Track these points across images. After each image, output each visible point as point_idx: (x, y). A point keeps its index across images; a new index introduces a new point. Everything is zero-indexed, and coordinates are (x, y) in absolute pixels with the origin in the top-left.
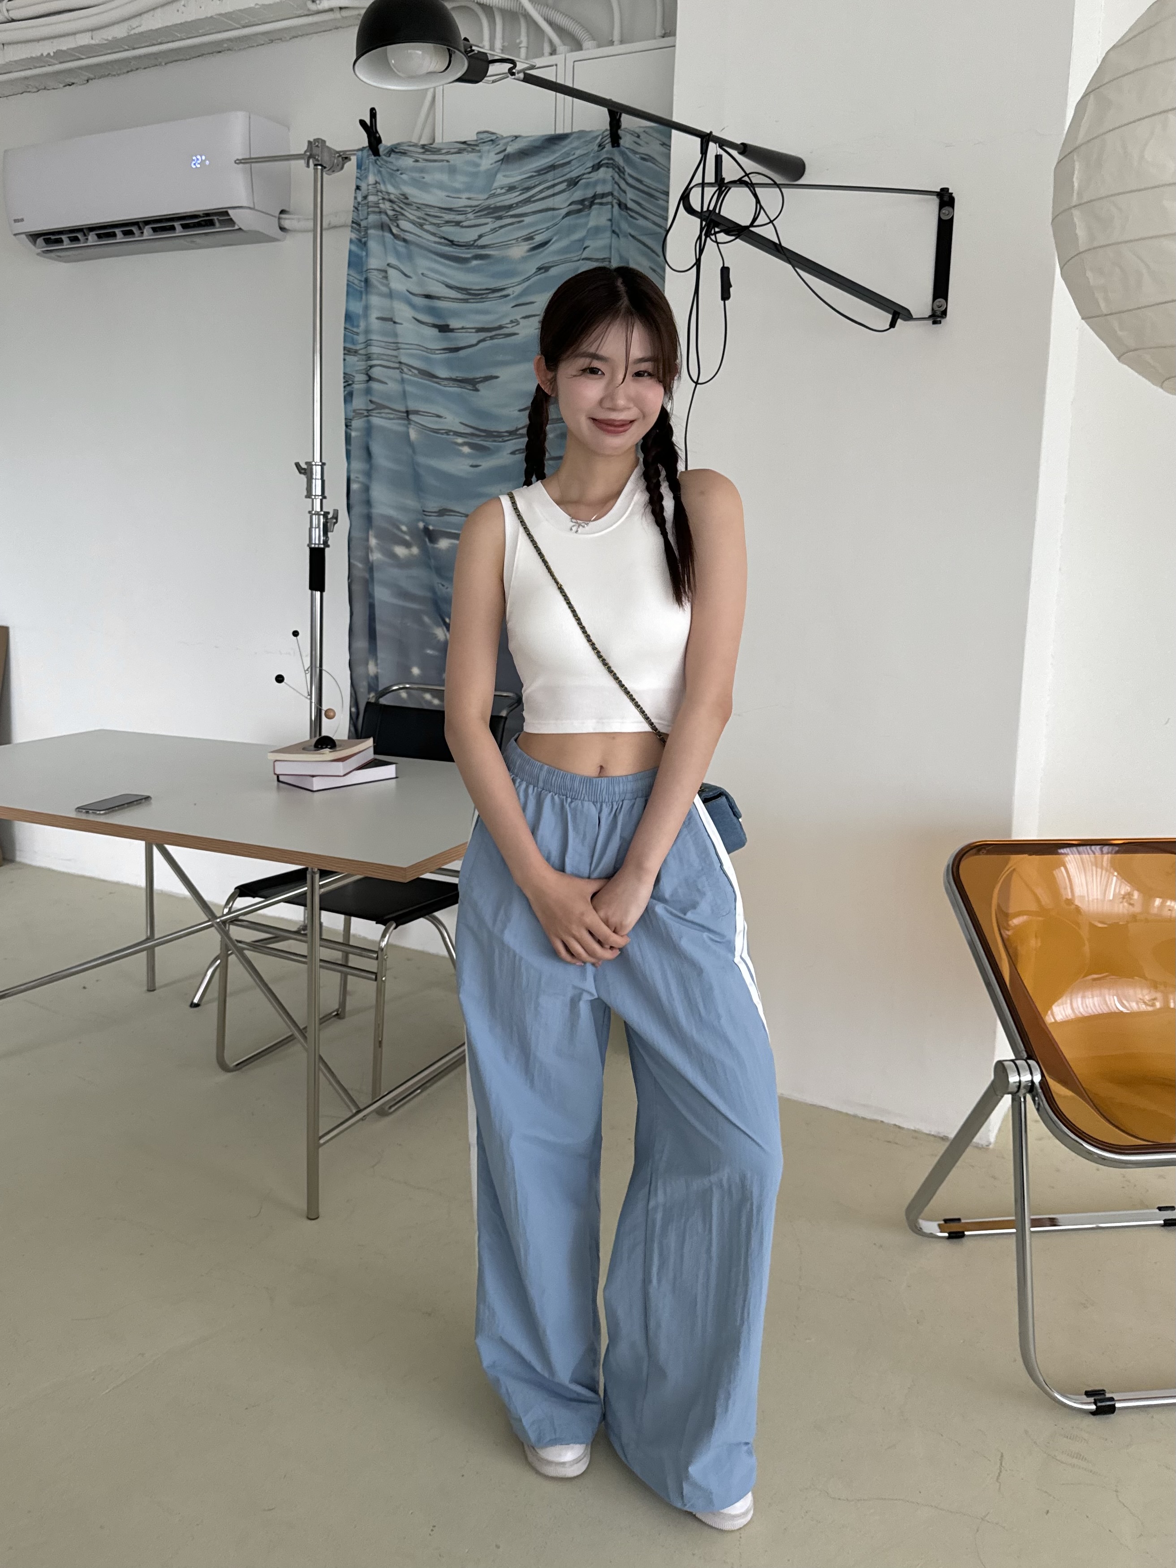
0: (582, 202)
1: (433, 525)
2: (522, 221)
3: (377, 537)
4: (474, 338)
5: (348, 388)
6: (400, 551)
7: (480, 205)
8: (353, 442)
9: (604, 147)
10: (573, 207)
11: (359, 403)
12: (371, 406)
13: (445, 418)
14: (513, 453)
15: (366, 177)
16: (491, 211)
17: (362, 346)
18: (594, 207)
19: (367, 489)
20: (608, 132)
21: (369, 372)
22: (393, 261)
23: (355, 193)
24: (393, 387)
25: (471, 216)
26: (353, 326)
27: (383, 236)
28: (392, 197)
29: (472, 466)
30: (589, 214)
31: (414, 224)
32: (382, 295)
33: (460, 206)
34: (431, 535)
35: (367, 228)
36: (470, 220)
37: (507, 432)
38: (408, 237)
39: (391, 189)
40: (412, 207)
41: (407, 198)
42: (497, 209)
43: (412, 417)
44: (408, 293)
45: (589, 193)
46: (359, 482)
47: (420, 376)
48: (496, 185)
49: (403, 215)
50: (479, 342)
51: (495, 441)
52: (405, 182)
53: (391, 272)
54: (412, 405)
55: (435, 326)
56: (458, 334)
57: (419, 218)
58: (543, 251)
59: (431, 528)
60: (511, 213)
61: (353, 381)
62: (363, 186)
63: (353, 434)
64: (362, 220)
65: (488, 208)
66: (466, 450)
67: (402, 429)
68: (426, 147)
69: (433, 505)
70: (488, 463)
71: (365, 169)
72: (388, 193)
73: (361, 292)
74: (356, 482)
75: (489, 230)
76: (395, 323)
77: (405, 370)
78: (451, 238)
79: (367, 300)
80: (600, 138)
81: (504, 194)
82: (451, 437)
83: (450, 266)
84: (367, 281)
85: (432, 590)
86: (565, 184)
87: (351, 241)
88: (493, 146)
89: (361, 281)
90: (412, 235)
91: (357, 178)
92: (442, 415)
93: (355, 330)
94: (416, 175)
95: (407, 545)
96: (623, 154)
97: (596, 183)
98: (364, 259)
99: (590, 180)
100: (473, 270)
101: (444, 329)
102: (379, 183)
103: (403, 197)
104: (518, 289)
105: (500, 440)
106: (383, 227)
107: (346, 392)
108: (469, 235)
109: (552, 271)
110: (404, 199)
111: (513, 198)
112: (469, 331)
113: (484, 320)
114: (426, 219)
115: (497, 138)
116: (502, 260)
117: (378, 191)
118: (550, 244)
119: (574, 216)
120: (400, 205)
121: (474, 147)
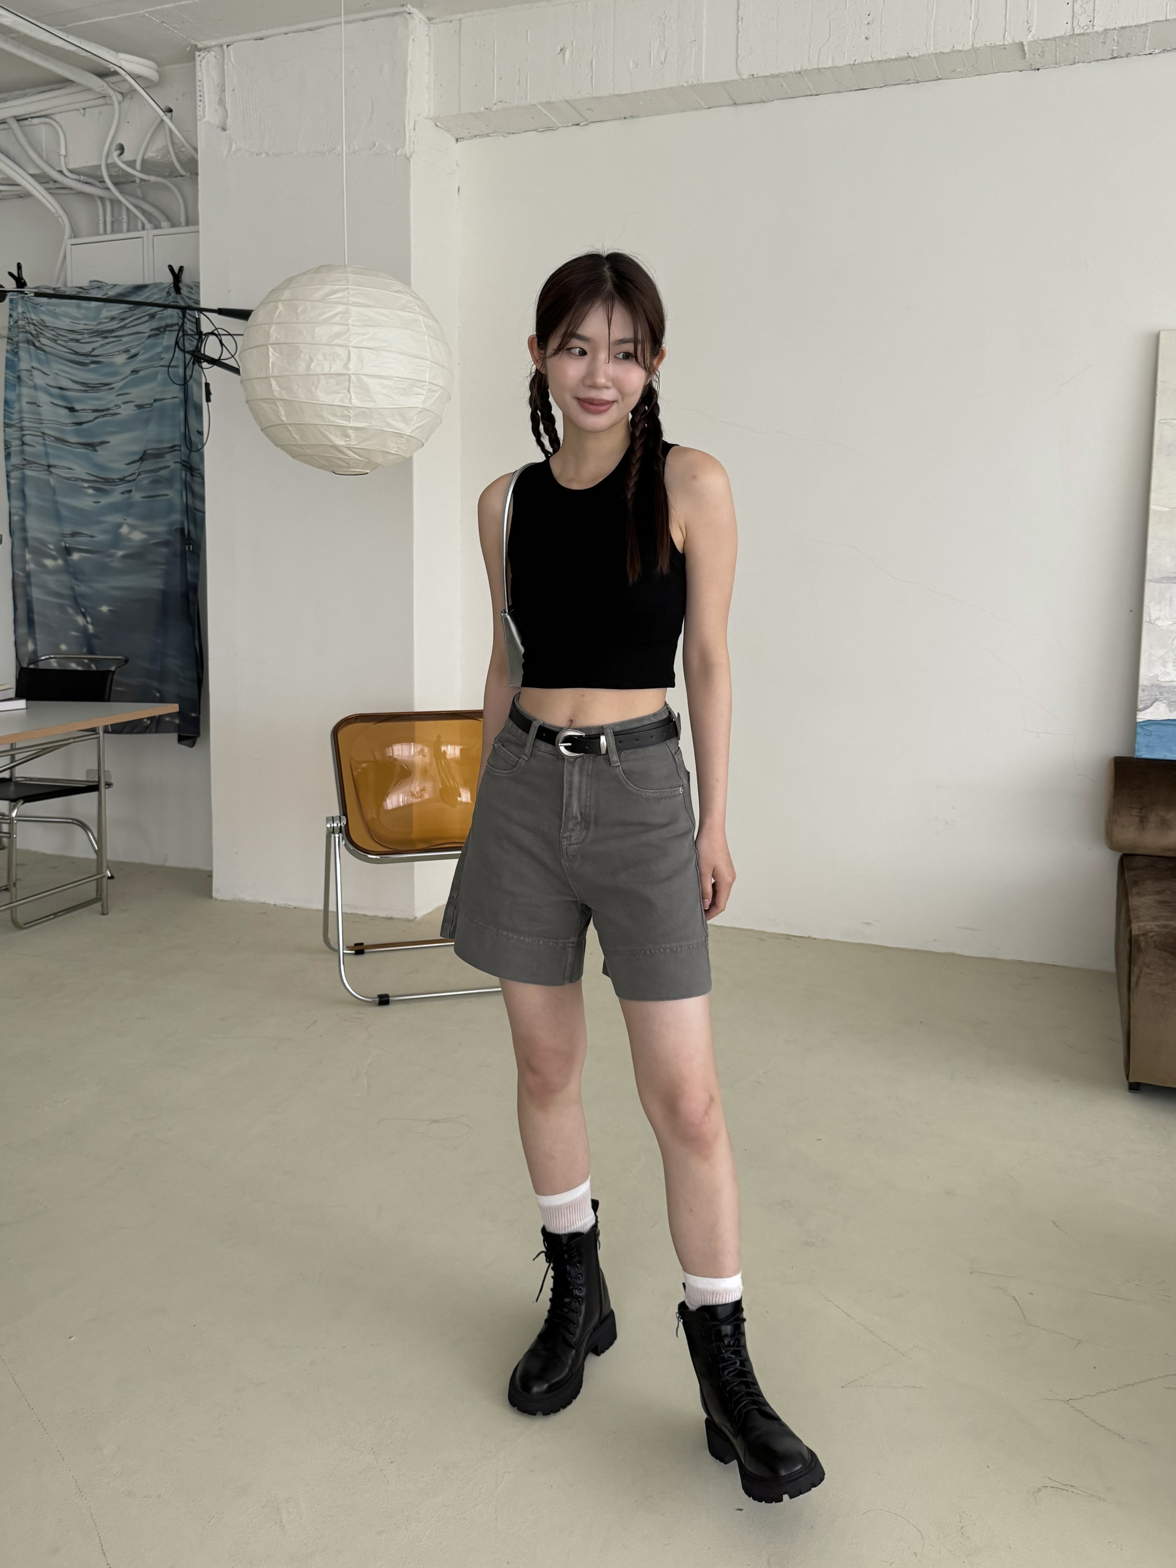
0: (158, 329)
1: (69, 544)
2: (121, 340)
3: (30, 553)
4: (90, 416)
5: (8, 450)
6: (49, 563)
7: (92, 329)
8: (12, 487)
9: (171, 296)
10: (153, 332)
11: (15, 460)
12: (24, 462)
13: (75, 470)
14: (122, 493)
15: (17, 308)
16: (98, 333)
17: (18, 421)
18: (167, 333)
19: (23, 520)
20: (172, 285)
21: (21, 439)
22: (35, 365)
23: (9, 319)
24: (39, 448)
25: (86, 336)
26: (10, 408)
27: (29, 349)
28: (35, 322)
29: (95, 502)
30: (163, 338)
31: (50, 340)
32: (29, 387)
33: (81, 328)
34: (68, 551)
35: (18, 342)
36: (86, 339)
37: (119, 479)
38: (45, 348)
39: (34, 317)
40: (49, 328)
41: (45, 323)
42: (104, 332)
43: (53, 470)
44: (47, 386)
45: (163, 323)
46: (17, 515)
47: (56, 441)
48: (102, 316)
49: (42, 334)
50: (94, 419)
51: (111, 485)
52: (43, 312)
53: (35, 372)
54: (53, 462)
55: (67, 408)
56: (81, 413)
57: (54, 336)
58: (135, 360)
59: (67, 545)
60: (113, 335)
61: (11, 446)
62: (14, 314)
63: (12, 481)
64: (14, 337)
65: (97, 331)
66: (90, 491)
67: (46, 477)
68: (56, 290)
69: (68, 530)
70: (105, 500)
71: (15, 303)
72: (32, 319)
73: (15, 385)
74: (15, 514)
75: (98, 345)
76: (38, 406)
77: (47, 438)
78: (76, 350)
79: (19, 391)
80: (168, 288)
81: (107, 322)
82: (80, 483)
83: (77, 369)
84: (18, 378)
85: (72, 589)
86: (148, 317)
87: (7, 351)
88: (99, 291)
89: (15, 378)
90: (48, 349)
91: (10, 309)
92: (72, 467)
93: (11, 410)
94: (51, 308)
95: (54, 558)
96: (183, 298)
97: (167, 317)
98: (16, 363)
99: (163, 315)
100: (92, 371)
101: (72, 410)
102: (25, 313)
103: (42, 322)
104: (120, 384)
105: (115, 484)
106: (28, 342)
107: (6, 452)
108: (87, 349)
109: (141, 373)
110: (43, 324)
111: (114, 325)
112: (88, 411)
113: (97, 404)
114: (57, 337)
115: (103, 285)
116: (111, 365)
117: (24, 318)
118: (140, 354)
119: (154, 338)
120: (40, 327)
121: (88, 291)
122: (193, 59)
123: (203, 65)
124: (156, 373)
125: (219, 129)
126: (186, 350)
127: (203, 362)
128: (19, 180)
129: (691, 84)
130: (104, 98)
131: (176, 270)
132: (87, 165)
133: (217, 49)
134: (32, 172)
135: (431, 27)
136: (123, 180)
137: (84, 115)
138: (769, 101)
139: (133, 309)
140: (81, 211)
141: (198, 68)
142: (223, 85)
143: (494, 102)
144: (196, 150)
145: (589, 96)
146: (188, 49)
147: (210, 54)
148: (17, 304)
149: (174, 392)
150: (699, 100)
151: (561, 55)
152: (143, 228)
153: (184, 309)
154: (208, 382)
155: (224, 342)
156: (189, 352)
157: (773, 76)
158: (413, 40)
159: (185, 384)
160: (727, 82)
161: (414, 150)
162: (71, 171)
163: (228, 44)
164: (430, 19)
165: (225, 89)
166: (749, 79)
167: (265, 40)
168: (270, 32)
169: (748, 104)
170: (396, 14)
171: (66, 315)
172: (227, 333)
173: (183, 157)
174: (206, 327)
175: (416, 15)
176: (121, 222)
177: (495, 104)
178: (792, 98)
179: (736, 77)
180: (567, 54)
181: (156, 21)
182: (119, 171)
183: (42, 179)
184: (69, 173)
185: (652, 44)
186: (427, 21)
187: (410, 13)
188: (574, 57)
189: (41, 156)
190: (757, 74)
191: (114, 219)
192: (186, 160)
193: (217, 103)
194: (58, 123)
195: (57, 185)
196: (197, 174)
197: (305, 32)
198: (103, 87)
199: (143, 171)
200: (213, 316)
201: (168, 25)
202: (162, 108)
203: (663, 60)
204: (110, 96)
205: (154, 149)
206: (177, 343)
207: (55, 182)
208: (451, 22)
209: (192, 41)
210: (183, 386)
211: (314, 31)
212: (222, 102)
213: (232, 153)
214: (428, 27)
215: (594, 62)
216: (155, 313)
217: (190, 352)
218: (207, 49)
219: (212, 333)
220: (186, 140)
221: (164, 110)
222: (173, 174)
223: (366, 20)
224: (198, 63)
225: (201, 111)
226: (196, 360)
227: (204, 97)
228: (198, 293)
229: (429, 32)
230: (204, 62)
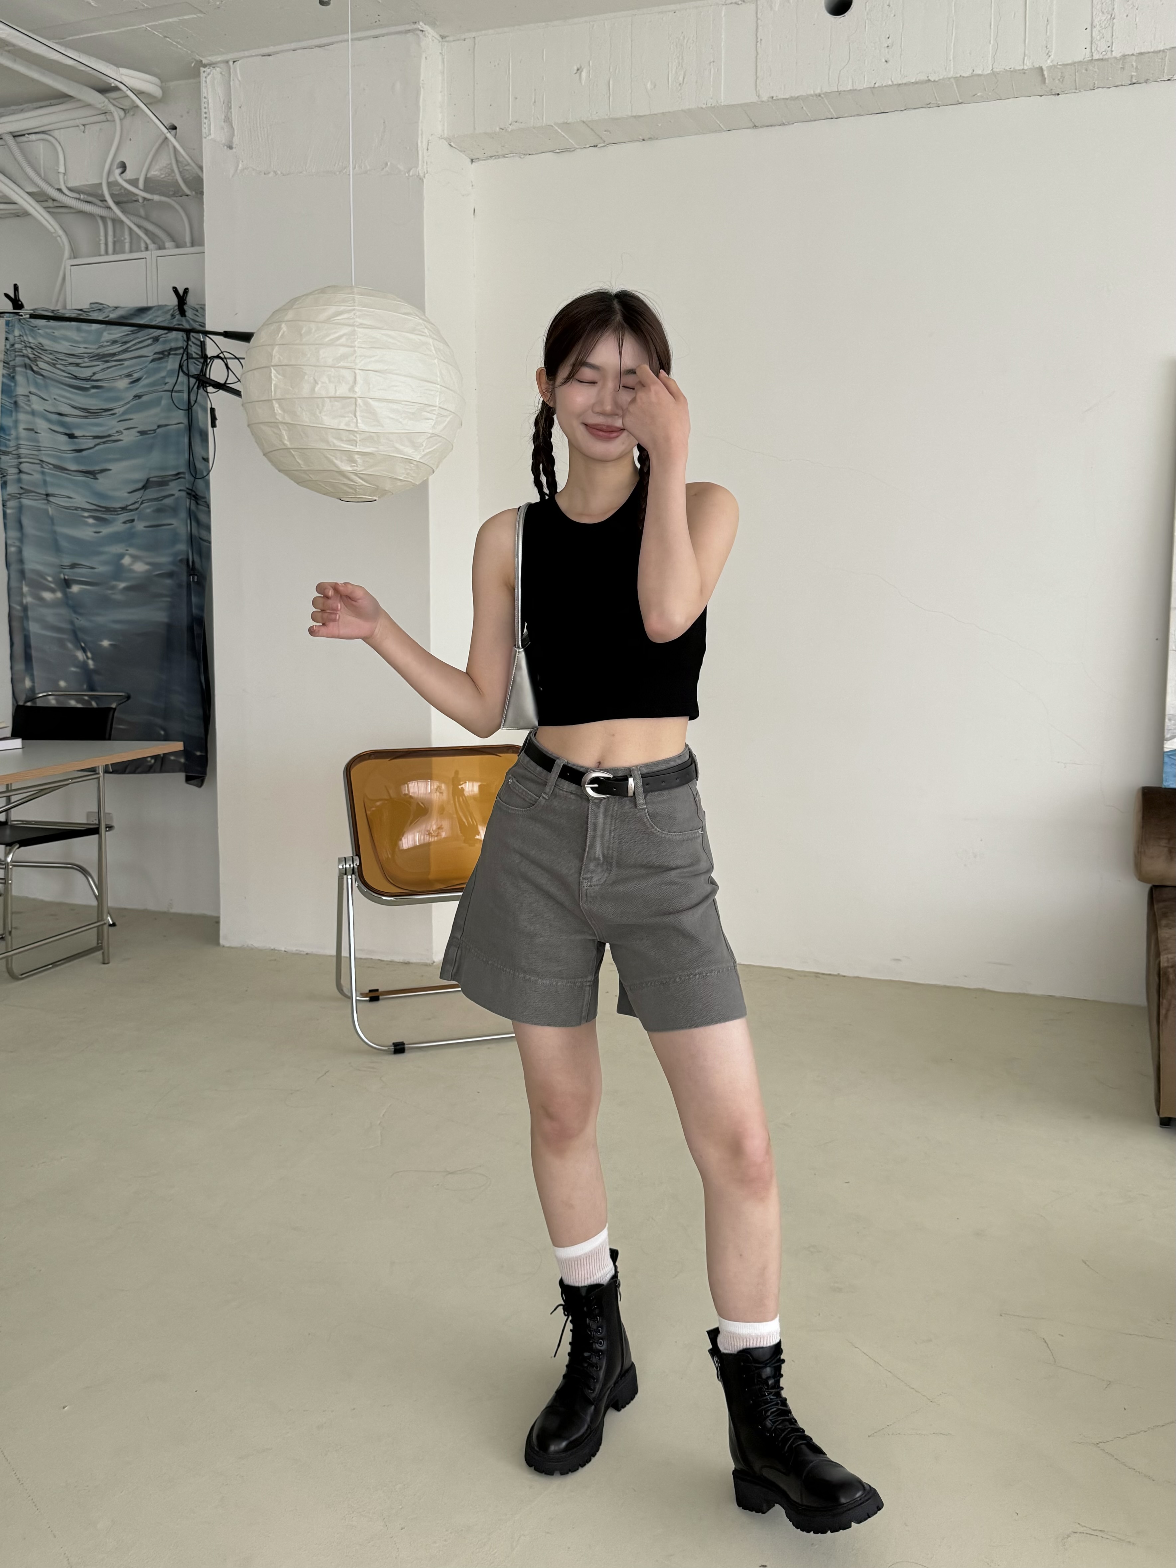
0: (162, 353)
1: (68, 575)
2: (123, 364)
3: (27, 585)
4: (91, 443)
5: (4, 479)
6: (47, 595)
7: (93, 352)
8: (8, 517)
9: (175, 318)
10: (156, 356)
11: (12, 489)
12: (22, 491)
13: (75, 499)
14: (125, 523)
15: (13, 331)
16: (99, 357)
17: (14, 448)
18: (170, 356)
19: (20, 551)
20: (177, 307)
21: (19, 467)
22: (33, 390)
23: (5, 342)
24: (37, 477)
25: (86, 360)
26: (6, 434)
27: (26, 373)
28: (32, 345)
29: (96, 532)
30: (167, 361)
31: (48, 364)
32: (27, 413)
33: (81, 352)
34: (67, 583)
35: (14, 367)
36: (86, 363)
37: (120, 508)
38: (44, 373)
39: (31, 340)
40: (47, 352)
41: (43, 346)
42: (105, 356)
43: (51, 499)
44: (45, 412)
45: (167, 347)
46: (14, 546)
47: (55, 469)
48: (103, 339)
49: (39, 357)
50: (95, 446)
51: (112, 514)
52: (41, 335)
53: (33, 397)
54: (50, 490)
55: (66, 434)
56: (82, 440)
57: (52, 359)
58: (137, 385)
59: (66, 577)
60: (115, 358)
61: (7, 474)
62: (11, 337)
63: (8, 511)
64: (11, 361)
65: (98, 355)
66: (91, 521)
67: (44, 507)
68: (55, 312)
69: (67, 561)
70: (106, 530)
71: (12, 326)
72: (30, 343)
73: (11, 411)
74: (11, 545)
75: (99, 369)
76: (36, 432)
77: (44, 465)
78: (75, 374)
79: (16, 416)
80: (173, 310)
81: (109, 346)
82: (80, 512)
83: (76, 394)
84: (16, 403)
85: (72, 623)
86: (152, 340)
87: (3, 376)
88: (100, 313)
89: (11, 403)
90: (47, 372)
91: (6, 332)
92: (72, 496)
93: (7, 437)
94: (49, 331)
95: (53, 591)
96: (188, 321)
97: (170, 341)
98: (13, 388)
99: (167, 338)
100: (92, 396)
101: (71, 436)
102: (23, 336)
103: (39, 345)
104: (122, 409)
105: (116, 513)
106: (25, 366)
107: (2, 481)
108: (87, 373)
109: (144, 398)
110: (41, 347)
111: (115, 348)
112: (88, 438)
113: (97, 431)
114: (56, 361)
115: (104, 307)
116: (111, 389)
117: (21, 341)
118: (142, 380)
119: (157, 362)
120: (39, 351)
121: (88, 313)
122: (198, 75)
123: (208, 81)
124: (161, 398)
125: (226, 147)
126: (191, 374)
127: (208, 386)
128: (15, 197)
129: (710, 105)
130: (105, 114)
131: (181, 292)
132: (87, 183)
133: (222, 65)
134: (30, 190)
135: (444, 45)
136: (125, 199)
137: (84, 132)
138: (789, 124)
139: (135, 332)
140: (82, 231)
141: (203, 84)
142: (228, 102)
143: (510, 122)
144: (201, 168)
145: (606, 117)
146: (193, 65)
147: (216, 70)
148: (13, 326)
149: (179, 417)
150: (718, 122)
151: (577, 74)
152: (147, 249)
153: (188, 332)
154: (213, 407)
155: (230, 366)
156: (193, 376)
157: (792, 99)
158: (426, 58)
159: (189, 409)
160: (747, 105)
161: (427, 171)
162: (70, 189)
163: (235, 60)
164: (443, 37)
165: (231, 106)
166: (768, 101)
167: (273, 56)
168: (278, 48)
169: (768, 126)
170: (408, 31)
171: (66, 339)
172: (234, 357)
173: (187, 176)
174: (211, 351)
175: (429, 33)
176: (123, 243)
177: (511, 125)
178: (812, 121)
179: (754, 99)
180: (584, 74)
181: (159, 36)
182: (120, 189)
183: (40, 197)
184: (69, 191)
185: (670, 65)
186: (440, 39)
187: (422, 31)
188: (591, 76)
189: (39, 175)
190: (777, 97)
191: (115, 239)
192: (191, 178)
193: (223, 120)
194: (56, 139)
195: (56, 204)
196: (202, 193)
197: (315, 49)
198: (104, 102)
199: (146, 189)
200: (219, 339)
201: (171, 39)
202: (166, 125)
203: (681, 82)
204: (111, 113)
205: (157, 167)
206: (181, 366)
207: (54, 200)
208: (464, 40)
209: (197, 56)
210: (187, 411)
211: (323, 48)
212: (228, 120)
213: (238, 171)
214: (442, 45)
215: (611, 82)
216: (159, 336)
217: (195, 376)
218: (212, 65)
219: (218, 357)
220: (191, 158)
221: (168, 127)
222: (177, 193)
223: (377, 37)
224: (203, 79)
225: (207, 129)
226: (200, 385)
227: (209, 115)
228: (204, 316)
229: (442, 50)
230: (209, 78)
